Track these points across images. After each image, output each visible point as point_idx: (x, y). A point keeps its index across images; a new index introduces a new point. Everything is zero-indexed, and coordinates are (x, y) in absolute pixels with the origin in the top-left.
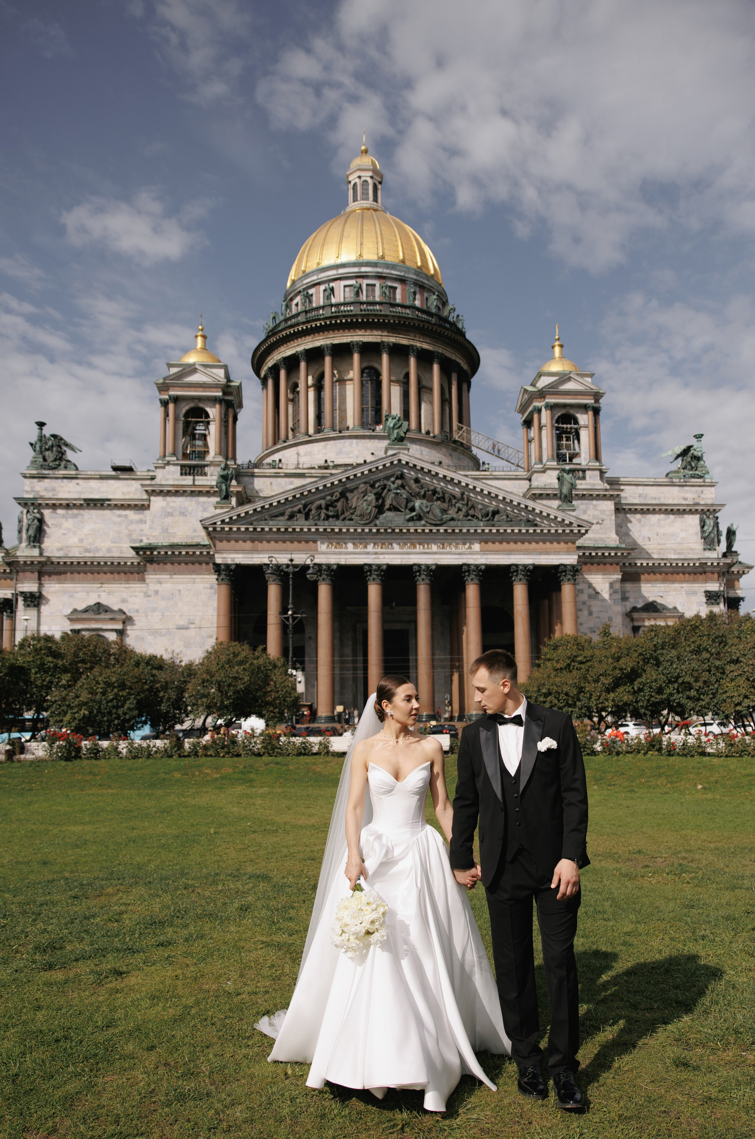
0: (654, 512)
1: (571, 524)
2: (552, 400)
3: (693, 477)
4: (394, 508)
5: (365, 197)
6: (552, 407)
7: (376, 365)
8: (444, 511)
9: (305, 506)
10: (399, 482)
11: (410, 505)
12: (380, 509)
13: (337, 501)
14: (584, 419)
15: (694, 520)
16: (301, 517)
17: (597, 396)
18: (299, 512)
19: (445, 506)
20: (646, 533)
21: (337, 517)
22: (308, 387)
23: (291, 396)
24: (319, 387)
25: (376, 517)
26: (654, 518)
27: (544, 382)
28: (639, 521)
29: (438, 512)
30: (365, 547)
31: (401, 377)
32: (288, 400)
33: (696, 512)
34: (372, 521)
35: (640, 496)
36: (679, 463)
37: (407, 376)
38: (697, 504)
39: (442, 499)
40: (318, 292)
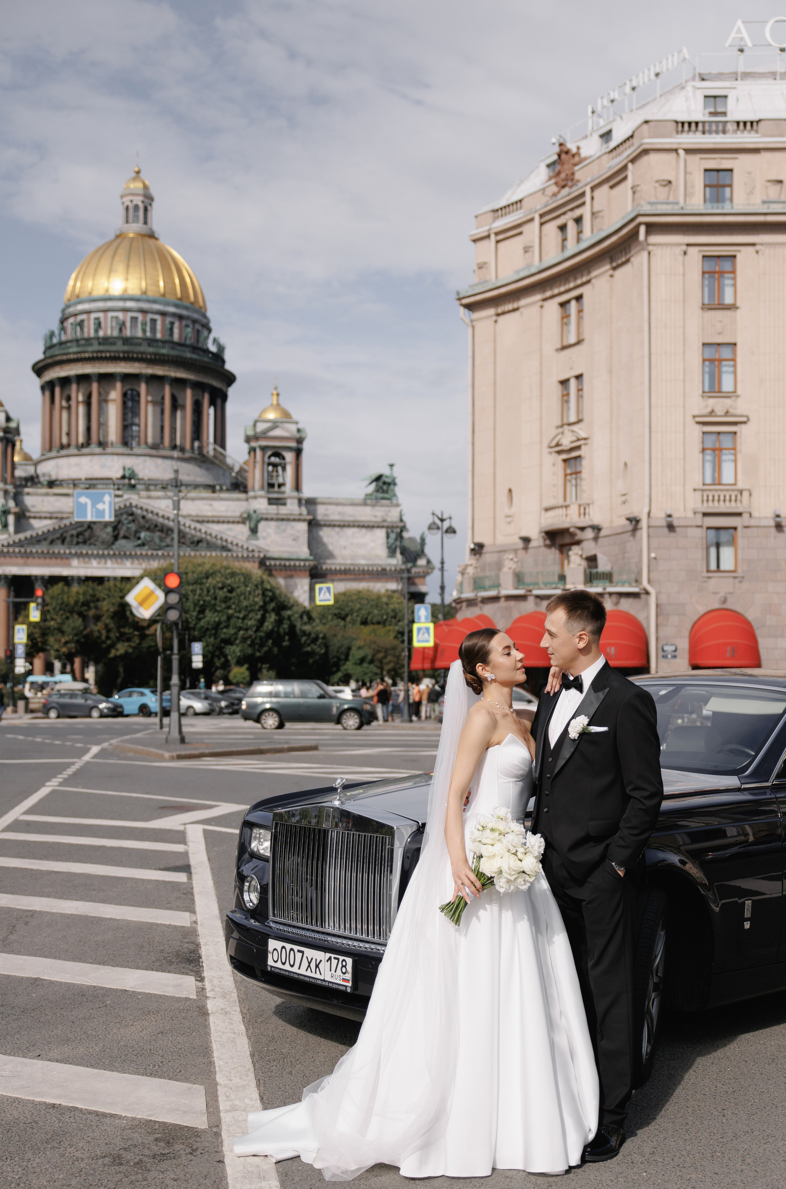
0: (349, 526)
1: (253, 551)
2: (263, 443)
3: (383, 498)
4: (125, 537)
5: (136, 220)
6: (263, 449)
7: (136, 388)
8: (161, 539)
9: (62, 535)
10: (130, 518)
11: (138, 535)
12: (116, 538)
13: (85, 531)
14: (289, 457)
15: (381, 534)
16: (59, 542)
17: (300, 441)
18: (58, 538)
19: (163, 535)
20: (343, 542)
21: (84, 542)
22: (78, 403)
23: (64, 404)
24: (88, 403)
25: (113, 544)
26: (350, 531)
27: (261, 427)
28: (338, 533)
29: (157, 540)
30: (106, 563)
31: (159, 399)
32: (62, 408)
33: (382, 527)
34: (109, 545)
35: (340, 513)
36: (373, 486)
37: (163, 398)
38: (384, 521)
39: (162, 531)
40: (89, 319)
